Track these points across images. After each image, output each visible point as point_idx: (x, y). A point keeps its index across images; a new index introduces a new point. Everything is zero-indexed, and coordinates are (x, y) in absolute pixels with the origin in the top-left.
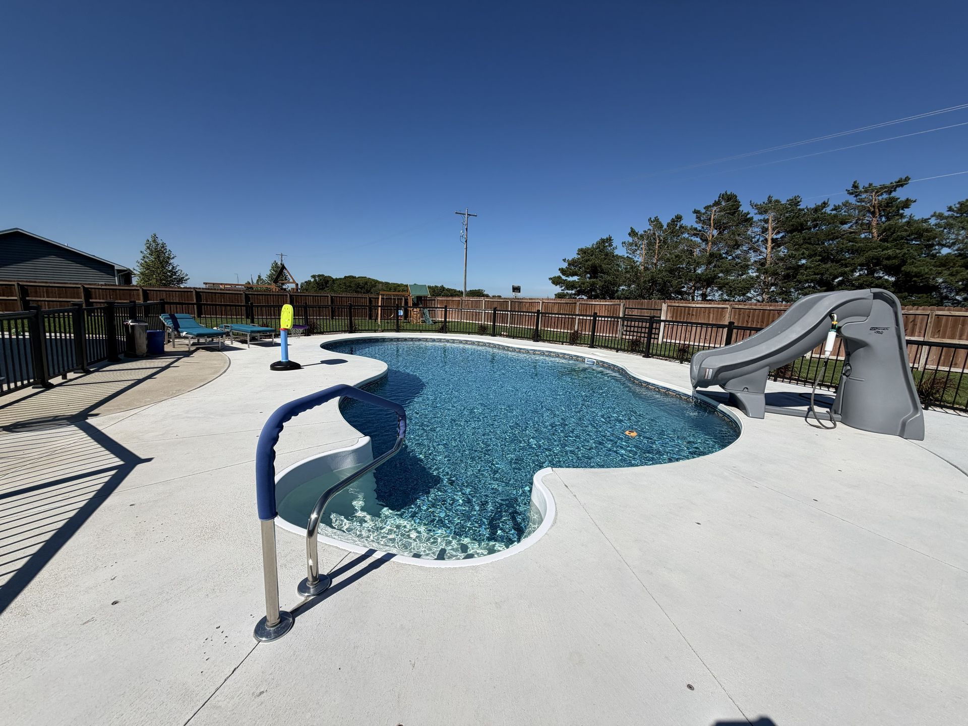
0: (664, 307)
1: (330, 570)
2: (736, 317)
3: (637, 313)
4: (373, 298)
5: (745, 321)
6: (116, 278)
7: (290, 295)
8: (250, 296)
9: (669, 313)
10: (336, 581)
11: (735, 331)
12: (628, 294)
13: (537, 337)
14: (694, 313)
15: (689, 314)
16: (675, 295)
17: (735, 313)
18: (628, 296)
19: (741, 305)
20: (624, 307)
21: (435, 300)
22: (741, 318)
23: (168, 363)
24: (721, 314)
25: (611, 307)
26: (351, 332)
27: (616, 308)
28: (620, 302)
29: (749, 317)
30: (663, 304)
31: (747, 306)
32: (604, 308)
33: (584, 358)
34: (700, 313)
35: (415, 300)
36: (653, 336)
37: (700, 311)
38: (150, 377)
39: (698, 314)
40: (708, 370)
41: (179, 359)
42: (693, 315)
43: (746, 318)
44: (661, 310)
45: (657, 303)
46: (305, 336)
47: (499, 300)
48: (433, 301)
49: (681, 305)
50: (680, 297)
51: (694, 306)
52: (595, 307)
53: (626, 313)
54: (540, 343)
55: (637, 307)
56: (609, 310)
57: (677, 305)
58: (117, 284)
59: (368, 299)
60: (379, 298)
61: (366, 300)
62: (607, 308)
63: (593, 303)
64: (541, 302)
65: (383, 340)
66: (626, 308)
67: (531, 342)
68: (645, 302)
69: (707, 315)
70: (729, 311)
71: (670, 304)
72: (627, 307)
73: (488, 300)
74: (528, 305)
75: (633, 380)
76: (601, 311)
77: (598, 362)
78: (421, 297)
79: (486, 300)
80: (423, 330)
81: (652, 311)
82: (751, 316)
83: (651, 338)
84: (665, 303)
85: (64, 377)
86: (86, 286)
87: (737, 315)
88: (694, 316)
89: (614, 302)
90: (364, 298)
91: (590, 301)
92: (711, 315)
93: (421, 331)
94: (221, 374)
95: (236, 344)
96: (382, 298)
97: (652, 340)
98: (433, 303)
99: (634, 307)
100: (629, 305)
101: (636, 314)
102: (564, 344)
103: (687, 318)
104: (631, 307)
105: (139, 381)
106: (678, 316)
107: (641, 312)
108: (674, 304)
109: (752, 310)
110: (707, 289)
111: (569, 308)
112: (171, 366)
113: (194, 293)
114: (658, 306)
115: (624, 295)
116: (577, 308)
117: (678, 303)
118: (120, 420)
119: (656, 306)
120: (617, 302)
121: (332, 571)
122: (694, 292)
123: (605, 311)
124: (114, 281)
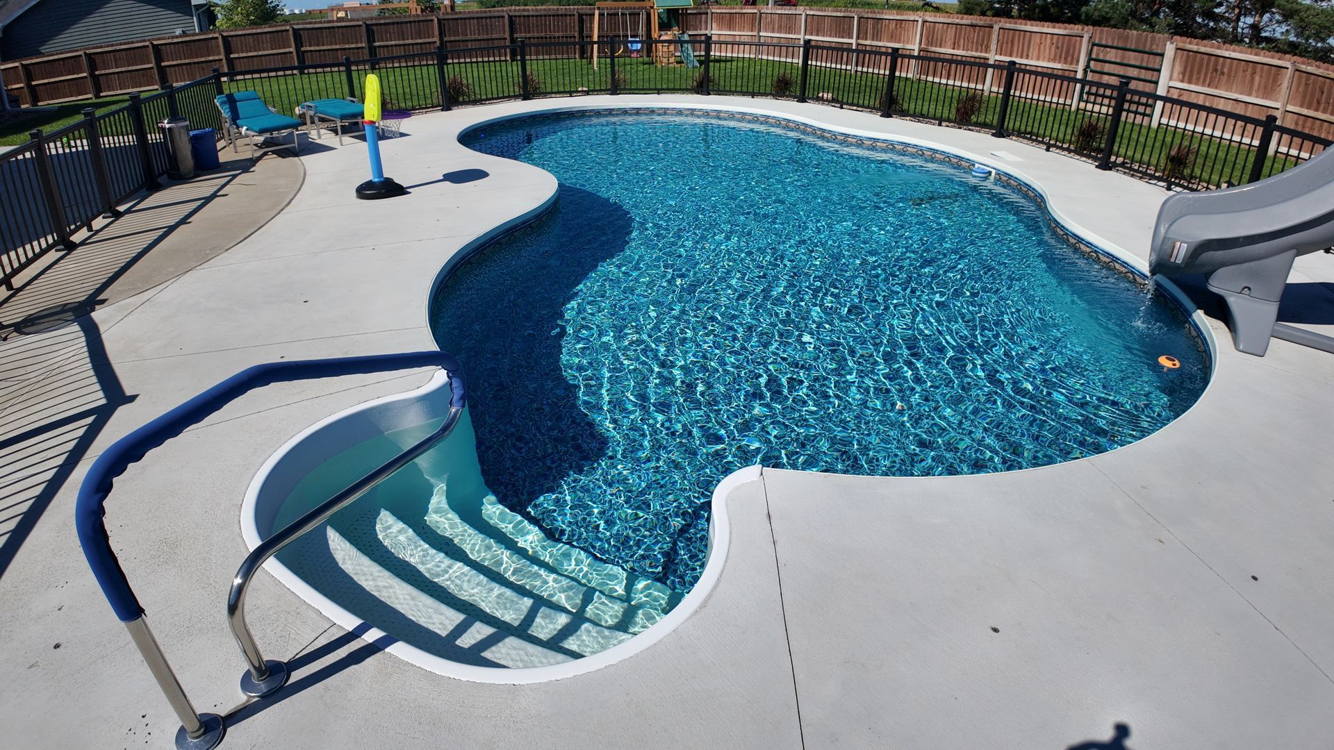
0: (1170, 50)
1: (295, 653)
2: (1300, 89)
3: (1116, 57)
4: (586, 15)
5: (1315, 101)
6: (195, 18)
7: (438, 19)
8: (374, 28)
9: (1178, 60)
10: (297, 676)
11: (1276, 135)
12: (1108, 10)
13: (890, 106)
14: (1225, 70)
15: (1216, 70)
16: (1203, 20)
17: (1300, 79)
18: (1107, 13)
19: (1312, 66)
20: (1089, 42)
21: (707, 13)
22: (1309, 93)
23: (215, 189)
24: (1275, 80)
25: (1064, 39)
26: (526, 97)
27: (1073, 41)
28: (1083, 30)
29: (1323, 93)
30: (1168, 43)
31: (1321, 70)
32: (1049, 41)
33: (972, 163)
34: (1236, 73)
35: (665, 17)
36: (1126, 106)
37: (1237, 66)
38: (184, 221)
39: (1233, 75)
40: (1178, 244)
41: (234, 176)
42: (1223, 73)
43: (1317, 93)
44: (1162, 55)
45: (1157, 39)
46: (442, 110)
47: (834, 14)
48: (703, 16)
49: (1203, 49)
50: (1211, 24)
51: (1227, 56)
52: (1031, 36)
53: (1094, 56)
54: (895, 122)
55: (1115, 45)
56: (1060, 45)
57: (1195, 48)
58: (197, 31)
59: (576, 17)
60: (594, 15)
61: (574, 19)
62: (1055, 41)
63: (1028, 28)
64: (920, 20)
65: (582, 114)
66: (1094, 45)
67: (875, 119)
68: (1133, 35)
69: (1248, 77)
70: (1288, 76)
71: (1181, 45)
72: (1097, 42)
73: (812, 13)
74: (893, 25)
75: (1055, 226)
76: (1042, 46)
77: (998, 174)
78: (678, 9)
79: (809, 12)
80: (662, 89)
81: (1146, 56)
82: (1325, 91)
83: (1122, 110)
84: (1172, 43)
85: (90, 229)
86: (155, 43)
87: (1303, 84)
88: (1225, 76)
89: (1071, 29)
90: (570, 15)
91: (1021, 24)
92: (1257, 78)
93: (659, 91)
94: (282, 210)
95: (326, 138)
96: (599, 15)
97: (1124, 114)
98: (703, 20)
99: (1110, 44)
100: (1101, 39)
101: (1113, 60)
102: (944, 124)
103: (1211, 78)
104: (1104, 42)
105: (171, 229)
106: (1196, 69)
107: (1123, 57)
108: (1189, 47)
109: (1328, 81)
110: (1261, 16)
111: (979, 34)
112: (219, 194)
113: (291, 32)
114: (1158, 46)
115: (1100, 10)
116: (995, 36)
117: (1197, 44)
118: (129, 311)
119: (1154, 47)
120: (1076, 29)
121: (297, 657)
122: (1238, 19)
123: (1050, 48)
124: (193, 28)
